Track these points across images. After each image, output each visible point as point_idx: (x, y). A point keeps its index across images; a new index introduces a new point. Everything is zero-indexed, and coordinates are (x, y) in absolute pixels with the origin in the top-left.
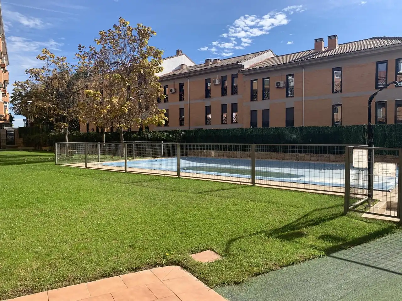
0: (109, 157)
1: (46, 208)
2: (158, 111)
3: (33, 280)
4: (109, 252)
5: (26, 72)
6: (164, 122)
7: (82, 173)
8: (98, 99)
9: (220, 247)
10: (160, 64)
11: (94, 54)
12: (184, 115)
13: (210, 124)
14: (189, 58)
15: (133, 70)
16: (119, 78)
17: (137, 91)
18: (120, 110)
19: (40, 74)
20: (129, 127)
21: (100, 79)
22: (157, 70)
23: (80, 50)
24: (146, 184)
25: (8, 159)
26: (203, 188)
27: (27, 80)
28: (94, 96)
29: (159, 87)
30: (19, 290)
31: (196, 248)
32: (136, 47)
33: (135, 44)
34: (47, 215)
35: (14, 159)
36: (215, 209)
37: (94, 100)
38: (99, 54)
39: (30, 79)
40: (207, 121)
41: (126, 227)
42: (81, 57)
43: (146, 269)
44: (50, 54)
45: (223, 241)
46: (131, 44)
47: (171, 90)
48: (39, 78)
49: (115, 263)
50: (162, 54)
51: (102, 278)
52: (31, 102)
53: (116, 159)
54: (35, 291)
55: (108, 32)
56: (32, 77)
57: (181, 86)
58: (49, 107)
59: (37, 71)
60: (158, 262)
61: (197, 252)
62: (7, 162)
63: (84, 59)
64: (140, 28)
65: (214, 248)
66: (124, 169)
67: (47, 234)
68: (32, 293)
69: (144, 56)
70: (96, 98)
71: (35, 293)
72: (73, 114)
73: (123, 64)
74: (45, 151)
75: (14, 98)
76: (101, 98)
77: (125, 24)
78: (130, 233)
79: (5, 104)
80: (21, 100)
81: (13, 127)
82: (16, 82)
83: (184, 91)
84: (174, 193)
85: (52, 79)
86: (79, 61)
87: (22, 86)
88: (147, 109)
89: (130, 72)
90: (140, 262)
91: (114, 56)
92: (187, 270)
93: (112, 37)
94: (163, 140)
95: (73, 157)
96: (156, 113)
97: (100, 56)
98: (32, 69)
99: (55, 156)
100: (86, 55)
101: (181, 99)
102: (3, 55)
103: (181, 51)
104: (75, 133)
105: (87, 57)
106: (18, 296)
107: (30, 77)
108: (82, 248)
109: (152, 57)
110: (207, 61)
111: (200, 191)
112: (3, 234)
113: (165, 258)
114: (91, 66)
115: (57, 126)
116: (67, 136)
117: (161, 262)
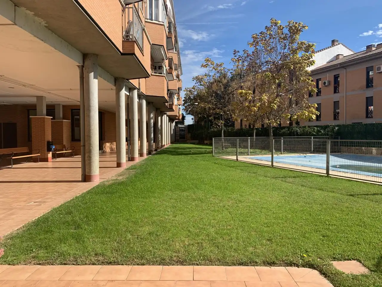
0: (258, 151)
1: (201, 194)
2: (309, 105)
3: (184, 254)
4: (248, 241)
5: (193, 79)
6: (314, 117)
7: (233, 165)
8: (249, 98)
9: (370, 260)
10: (312, 57)
11: (247, 57)
12: (340, 109)
13: (372, 117)
14: (346, 47)
15: (284, 67)
16: (269, 76)
17: (287, 87)
18: (269, 106)
19: (203, 80)
20: (279, 123)
21: (253, 79)
22: (308, 64)
23: (235, 55)
24: (291, 180)
25: (179, 150)
26: (357, 189)
27: (194, 86)
28: (246, 96)
29: (310, 81)
30: (173, 259)
31: (339, 255)
32: (287, 44)
33: (285, 41)
34: (201, 200)
35: (183, 150)
36: (369, 215)
37: (246, 99)
38: (252, 56)
39: (195, 85)
40: (368, 114)
41: (267, 221)
42: (236, 61)
43: (281, 266)
44: (211, 62)
45: (374, 253)
46: (282, 42)
47: (325, 83)
48: (202, 83)
49: (252, 253)
50: (314, 47)
51: (238, 265)
52: (197, 103)
53: (265, 154)
54: (184, 263)
55: (260, 35)
56: (197, 83)
57: (336, 77)
58: (209, 107)
59: (201, 77)
60: (294, 262)
61: (339, 260)
62: (178, 153)
63: (239, 62)
64: (291, 25)
65: (361, 259)
66: (270, 164)
67: (199, 217)
68: (183, 265)
69: (294, 52)
70: (248, 97)
71: (185, 265)
72: (228, 112)
73: (274, 63)
74: (207, 144)
75: (185, 101)
76: (252, 97)
77: (276, 24)
78: (269, 227)
79: (179, 107)
80: (190, 102)
81: (185, 124)
82: (186, 89)
83: (339, 82)
84: (320, 192)
85: (212, 83)
86: (234, 65)
87: (190, 91)
88: (297, 105)
89: (280, 69)
90: (276, 257)
91: (265, 56)
92: (325, 277)
93: (263, 38)
94: (313, 135)
95: (228, 150)
96: (306, 108)
97: (253, 57)
98: (197, 76)
99: (213, 149)
100: (240, 58)
101: (336, 91)
102: (178, 67)
103: (337, 41)
104: (230, 129)
105: (241, 60)
106: (172, 265)
107: (196, 83)
108: (225, 234)
109: (303, 51)
110: (369, 47)
111: (352, 193)
112: (168, 212)
113: (302, 259)
114: (244, 68)
115: (215, 123)
116: (223, 132)
117: (297, 262)
